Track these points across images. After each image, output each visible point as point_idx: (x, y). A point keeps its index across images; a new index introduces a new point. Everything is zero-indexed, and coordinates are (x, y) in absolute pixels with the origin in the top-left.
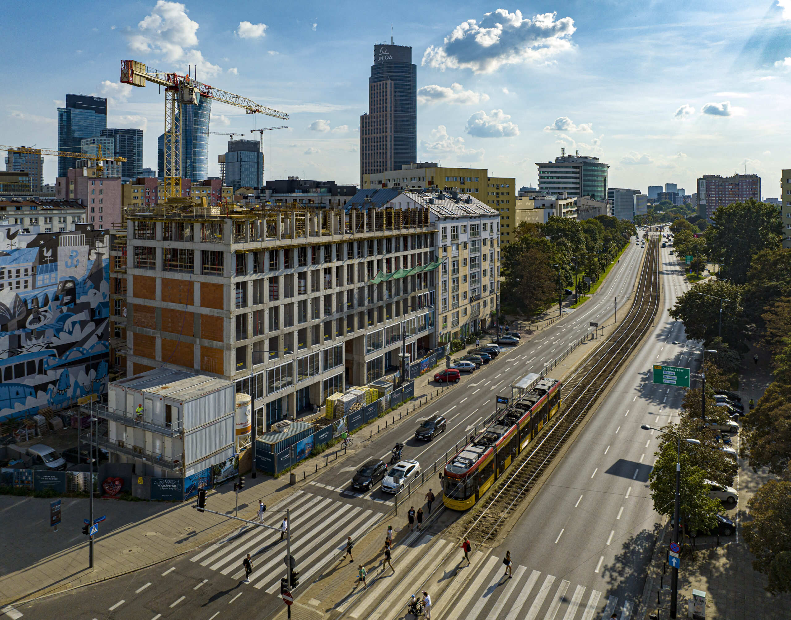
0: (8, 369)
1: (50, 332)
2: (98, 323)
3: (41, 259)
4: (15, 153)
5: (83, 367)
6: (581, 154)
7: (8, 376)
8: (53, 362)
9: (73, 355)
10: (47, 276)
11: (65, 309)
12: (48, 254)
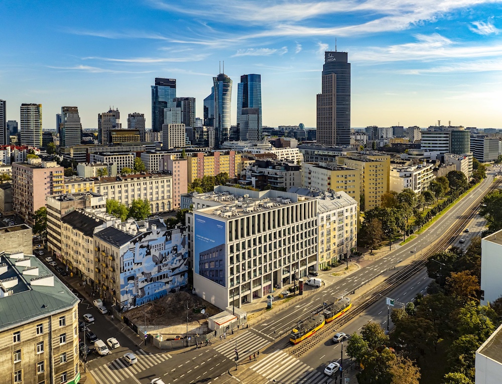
0: (158, 277)
1: (169, 264)
2: (184, 260)
3: (167, 240)
4: (132, 116)
5: (180, 275)
6: (452, 125)
7: (158, 280)
8: (171, 274)
9: (177, 271)
10: (168, 245)
11: (174, 256)
12: (169, 238)
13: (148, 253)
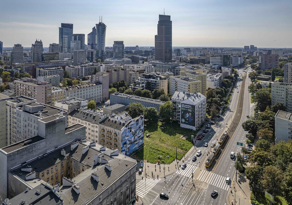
0: (134, 142)
1: (138, 135)
3: (137, 124)
4: (51, 45)
5: (141, 139)
8: (138, 139)
11: (139, 131)
13: (131, 131)
